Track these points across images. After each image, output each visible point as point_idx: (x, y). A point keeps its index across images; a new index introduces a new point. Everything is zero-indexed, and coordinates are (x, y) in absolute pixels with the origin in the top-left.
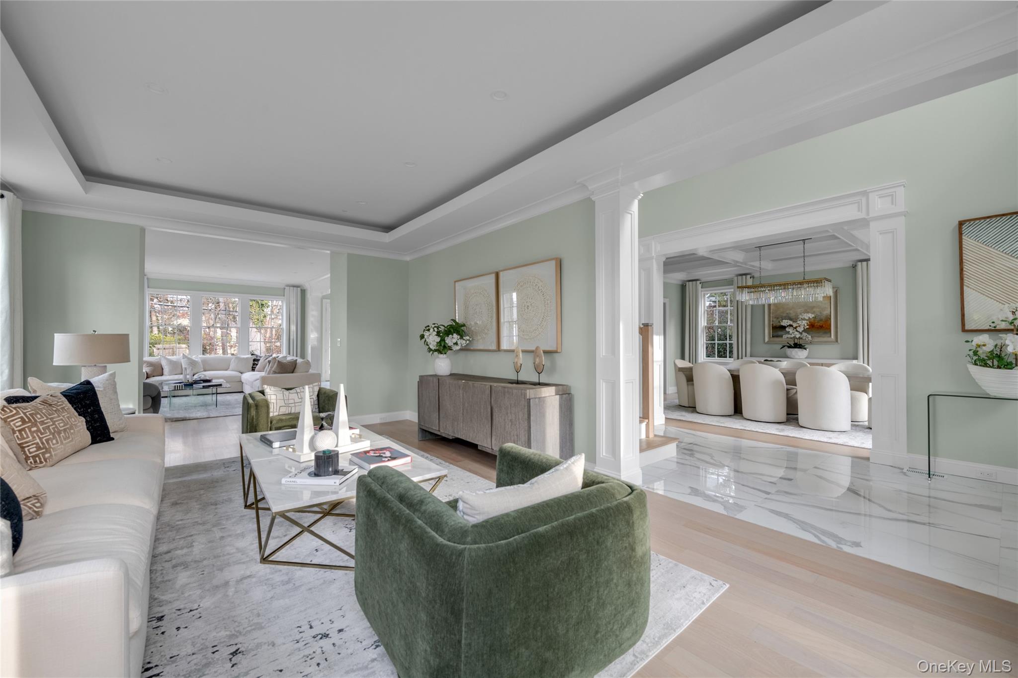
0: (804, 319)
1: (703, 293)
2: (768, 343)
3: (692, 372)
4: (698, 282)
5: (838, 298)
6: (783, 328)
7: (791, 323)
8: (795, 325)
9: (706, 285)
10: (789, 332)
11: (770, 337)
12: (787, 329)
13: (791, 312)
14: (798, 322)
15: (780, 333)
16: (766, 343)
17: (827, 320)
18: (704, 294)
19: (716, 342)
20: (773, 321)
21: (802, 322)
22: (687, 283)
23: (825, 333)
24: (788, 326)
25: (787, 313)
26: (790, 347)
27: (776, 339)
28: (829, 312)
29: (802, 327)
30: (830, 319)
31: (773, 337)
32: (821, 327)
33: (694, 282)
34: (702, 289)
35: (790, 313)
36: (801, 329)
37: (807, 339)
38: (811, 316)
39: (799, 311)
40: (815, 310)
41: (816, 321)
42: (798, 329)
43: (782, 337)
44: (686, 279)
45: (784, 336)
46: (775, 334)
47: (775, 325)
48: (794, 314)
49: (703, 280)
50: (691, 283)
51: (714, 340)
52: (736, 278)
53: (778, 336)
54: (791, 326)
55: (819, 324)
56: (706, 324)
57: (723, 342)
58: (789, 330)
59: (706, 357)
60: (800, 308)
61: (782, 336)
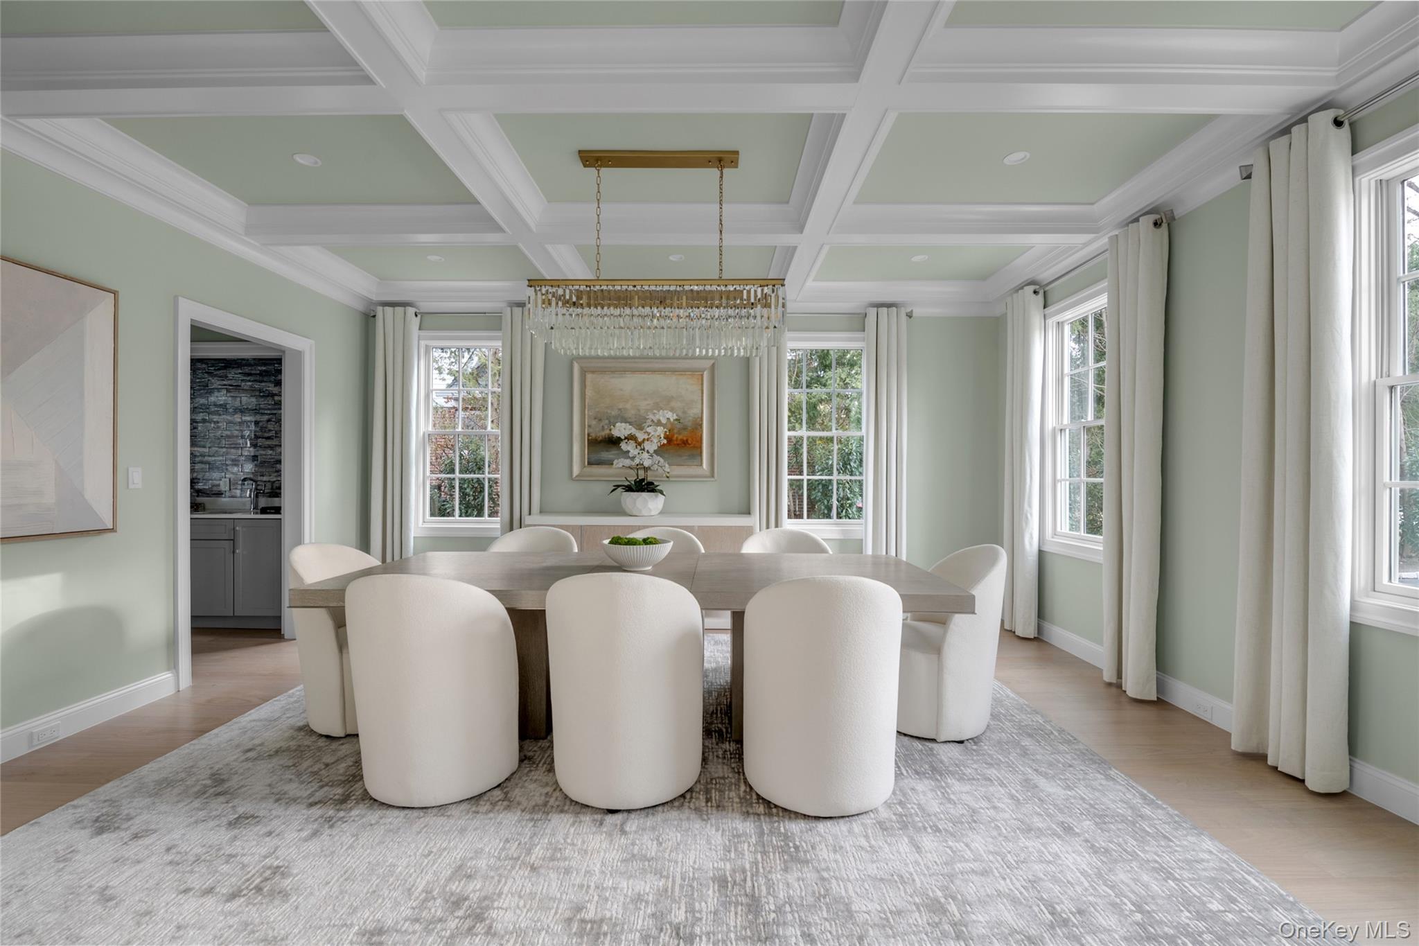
0: (659, 423)
1: (423, 343)
2: (580, 478)
3: (343, 600)
4: (411, 311)
5: (716, 383)
6: (614, 442)
7: (633, 431)
8: (640, 436)
9: (434, 321)
10: (628, 452)
11: (583, 466)
12: (623, 446)
13: (628, 406)
14: (649, 430)
15: (605, 455)
16: (573, 480)
17: (696, 429)
18: (427, 347)
19: (457, 475)
20: (589, 426)
21: (656, 431)
22: (380, 309)
23: (692, 457)
24: (626, 438)
25: (620, 409)
26: (629, 489)
27: (597, 470)
28: (698, 411)
29: (655, 441)
30: (701, 425)
31: (590, 463)
32: (685, 443)
33: (399, 310)
34: (423, 333)
35: (626, 409)
36: (652, 447)
37: (660, 470)
38: (672, 417)
39: (643, 405)
40: (673, 404)
41: (675, 431)
42: (647, 445)
43: (612, 464)
44: (375, 298)
45: (615, 462)
46: (595, 457)
47: (593, 435)
48: (633, 412)
49: (426, 306)
50: (389, 310)
51: (452, 471)
52: (509, 309)
53: (599, 463)
54: (631, 438)
55: (680, 437)
56: (430, 428)
57: (472, 476)
58: (629, 448)
59: (432, 515)
60: (645, 399)
61: (610, 463)
